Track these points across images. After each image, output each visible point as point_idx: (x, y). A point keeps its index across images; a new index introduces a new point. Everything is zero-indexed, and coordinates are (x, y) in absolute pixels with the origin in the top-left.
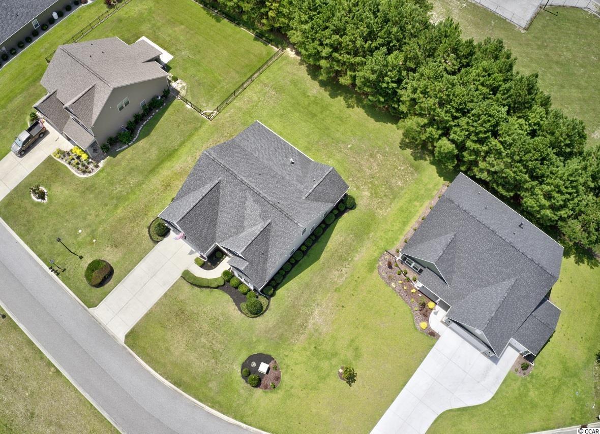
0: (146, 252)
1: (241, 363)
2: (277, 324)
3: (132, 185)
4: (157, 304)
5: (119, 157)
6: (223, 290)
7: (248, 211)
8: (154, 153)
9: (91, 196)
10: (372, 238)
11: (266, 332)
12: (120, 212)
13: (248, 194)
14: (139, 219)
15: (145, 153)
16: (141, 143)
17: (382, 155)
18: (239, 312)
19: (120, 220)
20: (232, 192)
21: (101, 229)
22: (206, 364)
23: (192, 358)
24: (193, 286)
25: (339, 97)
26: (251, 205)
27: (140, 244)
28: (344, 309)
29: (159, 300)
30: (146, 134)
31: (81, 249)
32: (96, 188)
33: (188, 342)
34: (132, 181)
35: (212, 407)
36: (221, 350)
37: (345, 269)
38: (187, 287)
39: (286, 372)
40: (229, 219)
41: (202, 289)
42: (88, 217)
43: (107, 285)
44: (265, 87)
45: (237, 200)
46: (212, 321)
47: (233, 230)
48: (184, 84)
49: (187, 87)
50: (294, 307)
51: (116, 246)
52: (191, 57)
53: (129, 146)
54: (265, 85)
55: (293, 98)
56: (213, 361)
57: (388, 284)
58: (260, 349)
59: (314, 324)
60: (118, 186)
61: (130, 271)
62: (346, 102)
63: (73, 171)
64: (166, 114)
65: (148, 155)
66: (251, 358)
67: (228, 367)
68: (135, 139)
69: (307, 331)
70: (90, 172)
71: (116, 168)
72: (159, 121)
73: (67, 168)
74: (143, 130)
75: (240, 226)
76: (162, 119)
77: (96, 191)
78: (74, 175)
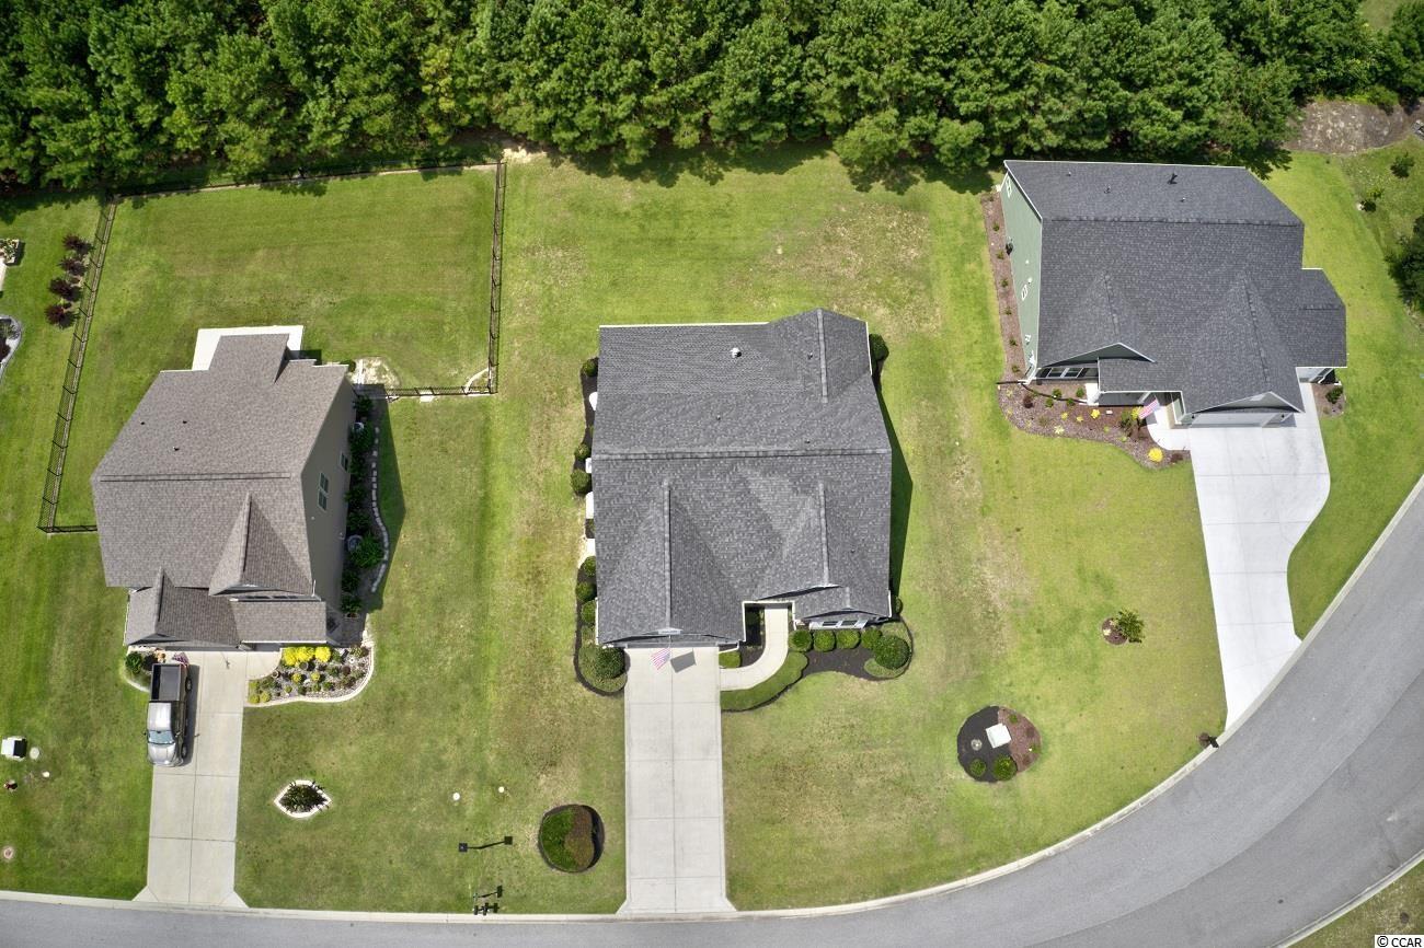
1: (955, 759)
3: (468, 631)
5: (388, 599)
6: (813, 672)
7: (765, 500)
8: (449, 537)
10: (956, 380)
12: (495, 698)
13: (744, 470)
14: (546, 679)
16: (406, 538)
17: (846, 226)
18: (872, 683)
19: (511, 711)
20: (708, 491)
24: (758, 710)
25: (681, 176)
26: (764, 484)
28: (1023, 531)
29: (724, 785)
30: (398, 514)
31: (492, 826)
33: (840, 808)
34: (461, 622)
35: (978, 871)
39: (1034, 709)
40: (738, 540)
43: (607, 845)
44: (533, 254)
45: (731, 496)
46: (846, 737)
47: (762, 554)
48: (377, 363)
49: (388, 364)
50: (947, 596)
51: (553, 764)
52: (337, 300)
54: (531, 250)
55: (603, 237)
57: (1051, 435)
58: (963, 711)
62: (701, 177)
63: (325, 699)
65: (441, 551)
66: (963, 739)
67: (942, 787)
68: (386, 540)
69: (1004, 617)
70: (362, 675)
71: (406, 625)
72: (397, 472)
73: (305, 704)
74: (384, 511)
75: (770, 538)
76: (400, 462)
77: (409, 699)
78: (333, 706)
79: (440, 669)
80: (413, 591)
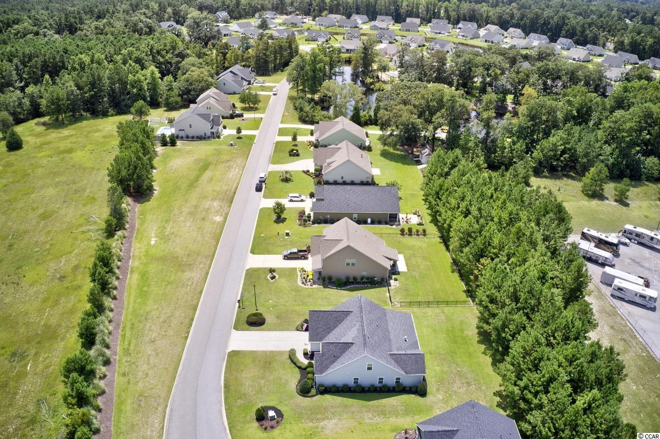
0: (288, 330)
2: (306, 407)
4: (263, 352)
5: (326, 289)
8: (345, 299)
9: (294, 293)
11: (296, 405)
13: (358, 324)
15: (341, 296)
16: (344, 292)
18: (296, 386)
20: (352, 320)
21: (280, 307)
22: (249, 391)
23: (247, 383)
24: (289, 359)
25: (483, 345)
27: (289, 325)
28: (351, 433)
30: (351, 290)
31: (261, 307)
32: (299, 292)
35: (226, 410)
36: (264, 392)
37: (378, 418)
38: (286, 357)
41: (291, 362)
42: (281, 299)
43: (253, 327)
44: (442, 313)
46: (278, 378)
48: (398, 285)
52: (417, 277)
53: (336, 289)
55: (452, 327)
56: (255, 393)
59: (325, 424)
60: (311, 299)
61: (270, 330)
62: (484, 350)
63: (299, 279)
64: (372, 290)
68: (343, 288)
69: (317, 424)
70: (305, 285)
71: (319, 292)
73: (298, 276)
76: (367, 290)
78: (297, 281)
79: (306, 299)
80: (329, 294)
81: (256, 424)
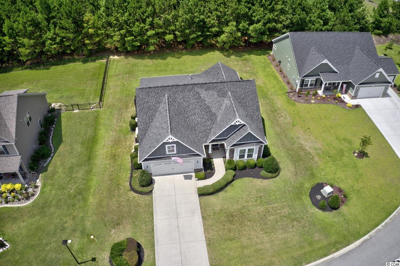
0: (150, 206)
1: (311, 204)
2: (295, 165)
3: (83, 177)
4: (206, 230)
5: (50, 169)
6: (238, 178)
7: (208, 101)
8: (78, 148)
9: (52, 209)
10: (272, 94)
11: (296, 175)
12: (92, 200)
13: (197, 89)
14: (117, 192)
15: (71, 153)
18: (266, 180)
19: (100, 204)
20: (184, 98)
21: (88, 224)
22: (295, 230)
23: (280, 237)
26: (206, 94)
27: (138, 205)
28: (311, 129)
29: (204, 226)
30: (59, 141)
31: (86, 253)
32: (51, 202)
33: (262, 230)
35: (337, 250)
36: (290, 211)
37: (282, 114)
38: (212, 199)
40: (198, 118)
41: (225, 190)
42: (66, 225)
43: (145, 258)
44: (118, 76)
45: (193, 100)
46: (259, 201)
47: (209, 123)
48: (59, 104)
49: (63, 103)
50: (288, 150)
51: (118, 224)
53: (52, 157)
56: (295, 223)
57: (311, 103)
58: (308, 186)
59: (310, 148)
60: (70, 186)
61: (153, 230)
62: (175, 58)
63: (16, 205)
64: (63, 124)
65: (75, 152)
66: (312, 196)
67: (309, 216)
68: (53, 150)
69: (313, 154)
70: (33, 195)
71: (56, 177)
72: (61, 130)
73: (7, 207)
74: (54, 142)
75: (211, 116)
76: (63, 128)
77: (53, 203)
78: (19, 207)
79: (69, 191)
80: (61, 166)
81: (343, 209)
